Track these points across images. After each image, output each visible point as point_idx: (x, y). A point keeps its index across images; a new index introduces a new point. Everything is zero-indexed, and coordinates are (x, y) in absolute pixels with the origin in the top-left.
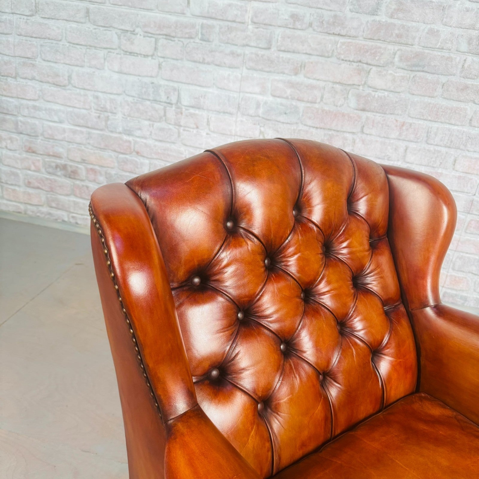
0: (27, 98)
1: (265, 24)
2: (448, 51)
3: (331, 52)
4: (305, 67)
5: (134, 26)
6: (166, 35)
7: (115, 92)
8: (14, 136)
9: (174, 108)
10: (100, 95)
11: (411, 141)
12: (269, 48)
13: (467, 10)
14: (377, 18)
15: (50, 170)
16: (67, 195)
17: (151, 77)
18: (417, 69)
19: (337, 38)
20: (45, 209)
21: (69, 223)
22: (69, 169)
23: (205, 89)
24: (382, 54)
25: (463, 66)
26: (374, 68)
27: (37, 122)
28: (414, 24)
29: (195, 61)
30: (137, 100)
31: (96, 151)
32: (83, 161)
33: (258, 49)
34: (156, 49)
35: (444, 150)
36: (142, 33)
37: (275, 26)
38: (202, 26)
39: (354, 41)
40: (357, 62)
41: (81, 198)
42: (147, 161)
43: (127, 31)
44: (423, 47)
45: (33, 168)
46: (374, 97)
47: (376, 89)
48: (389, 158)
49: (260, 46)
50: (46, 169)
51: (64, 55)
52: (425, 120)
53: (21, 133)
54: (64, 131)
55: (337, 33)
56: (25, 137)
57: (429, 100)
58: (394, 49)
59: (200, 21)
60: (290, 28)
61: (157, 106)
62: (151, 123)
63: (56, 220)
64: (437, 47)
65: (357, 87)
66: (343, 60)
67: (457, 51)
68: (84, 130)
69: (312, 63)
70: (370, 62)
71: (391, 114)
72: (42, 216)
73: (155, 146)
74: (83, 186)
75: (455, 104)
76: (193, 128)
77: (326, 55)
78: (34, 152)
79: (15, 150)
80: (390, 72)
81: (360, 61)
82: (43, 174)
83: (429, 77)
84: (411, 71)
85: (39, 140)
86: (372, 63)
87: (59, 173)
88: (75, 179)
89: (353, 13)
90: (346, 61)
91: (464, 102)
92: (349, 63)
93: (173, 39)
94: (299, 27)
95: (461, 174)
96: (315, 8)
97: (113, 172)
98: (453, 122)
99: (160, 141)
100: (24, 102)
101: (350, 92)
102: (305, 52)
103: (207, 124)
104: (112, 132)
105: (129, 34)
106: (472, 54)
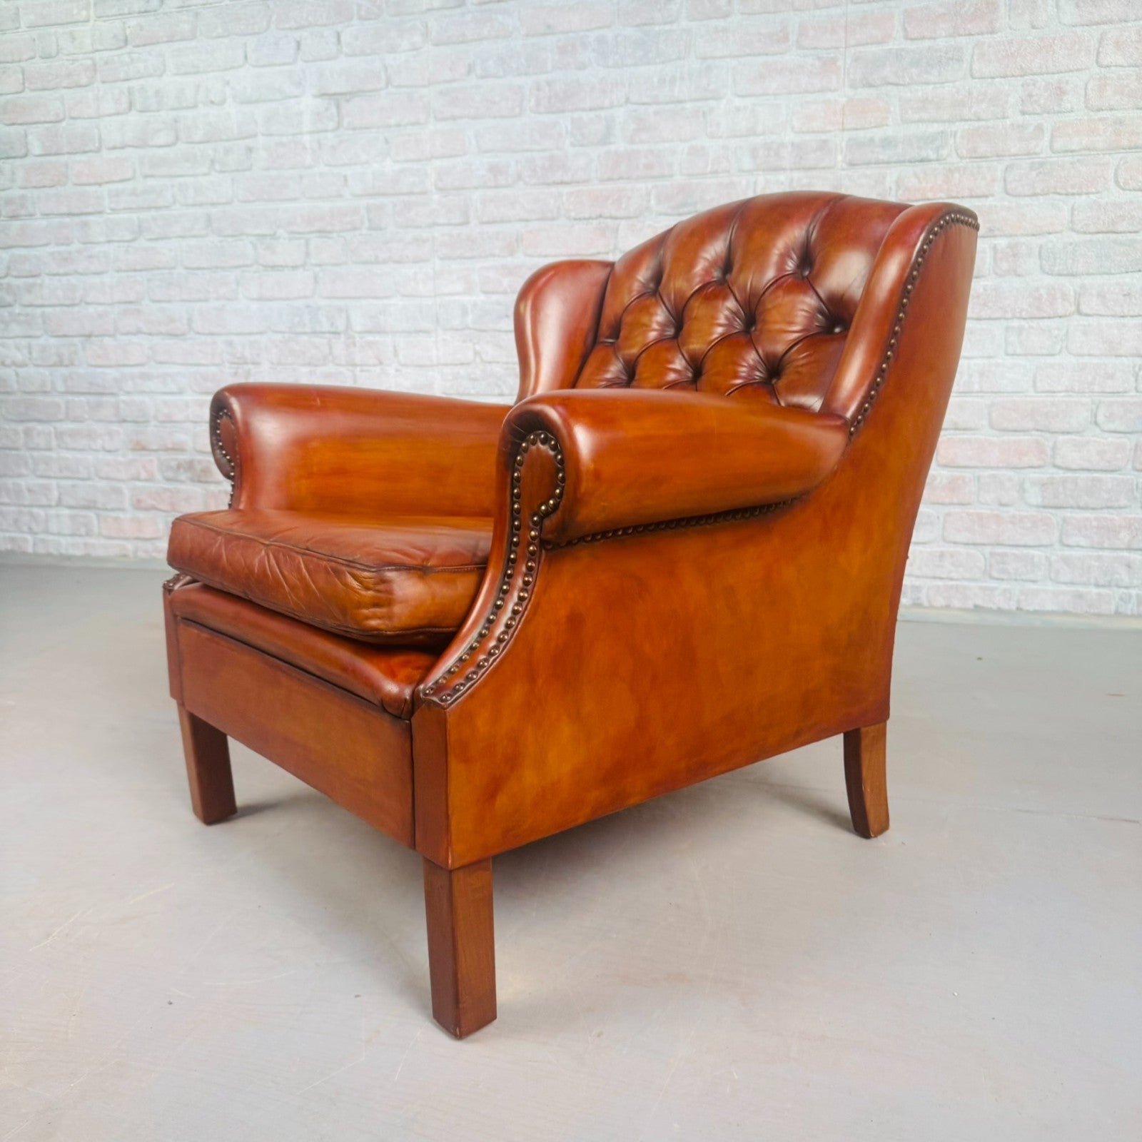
0: (131, 363)
1: (455, 189)
2: (726, 174)
3: (556, 210)
4: (522, 240)
5: (274, 227)
6: (320, 232)
7: (256, 331)
8: (115, 427)
9: (342, 339)
10: (234, 338)
12: (466, 223)
13: (738, 109)
15: (170, 474)
17: (305, 297)
18: (686, 209)
19: (560, 188)
22: (198, 467)
23: (385, 301)
24: (629, 199)
26: (623, 223)
27: (146, 399)
28: (666, 145)
29: (365, 263)
30: (288, 337)
33: (451, 227)
34: (308, 254)
36: (286, 236)
37: (469, 189)
38: (368, 209)
39: (585, 188)
40: (596, 218)
43: (265, 235)
44: (688, 175)
45: (143, 475)
49: (453, 221)
50: (163, 474)
51: (181, 287)
53: (124, 421)
55: (559, 181)
56: (129, 426)
58: (646, 188)
59: (365, 202)
60: (491, 187)
61: (317, 340)
64: (708, 171)
66: (575, 219)
67: (739, 171)
69: (531, 233)
70: (614, 213)
74: (220, 492)
76: (374, 365)
77: (550, 216)
78: (144, 449)
79: (116, 451)
80: (647, 223)
81: (600, 216)
82: (159, 482)
84: (679, 214)
85: (150, 429)
86: (619, 214)
87: (183, 477)
88: (206, 482)
89: (577, 148)
90: (580, 219)
92: (585, 222)
93: (330, 235)
94: (504, 183)
96: (520, 151)
100: (127, 370)
102: (518, 218)
103: (395, 355)
105: (268, 240)
106: (764, 170)
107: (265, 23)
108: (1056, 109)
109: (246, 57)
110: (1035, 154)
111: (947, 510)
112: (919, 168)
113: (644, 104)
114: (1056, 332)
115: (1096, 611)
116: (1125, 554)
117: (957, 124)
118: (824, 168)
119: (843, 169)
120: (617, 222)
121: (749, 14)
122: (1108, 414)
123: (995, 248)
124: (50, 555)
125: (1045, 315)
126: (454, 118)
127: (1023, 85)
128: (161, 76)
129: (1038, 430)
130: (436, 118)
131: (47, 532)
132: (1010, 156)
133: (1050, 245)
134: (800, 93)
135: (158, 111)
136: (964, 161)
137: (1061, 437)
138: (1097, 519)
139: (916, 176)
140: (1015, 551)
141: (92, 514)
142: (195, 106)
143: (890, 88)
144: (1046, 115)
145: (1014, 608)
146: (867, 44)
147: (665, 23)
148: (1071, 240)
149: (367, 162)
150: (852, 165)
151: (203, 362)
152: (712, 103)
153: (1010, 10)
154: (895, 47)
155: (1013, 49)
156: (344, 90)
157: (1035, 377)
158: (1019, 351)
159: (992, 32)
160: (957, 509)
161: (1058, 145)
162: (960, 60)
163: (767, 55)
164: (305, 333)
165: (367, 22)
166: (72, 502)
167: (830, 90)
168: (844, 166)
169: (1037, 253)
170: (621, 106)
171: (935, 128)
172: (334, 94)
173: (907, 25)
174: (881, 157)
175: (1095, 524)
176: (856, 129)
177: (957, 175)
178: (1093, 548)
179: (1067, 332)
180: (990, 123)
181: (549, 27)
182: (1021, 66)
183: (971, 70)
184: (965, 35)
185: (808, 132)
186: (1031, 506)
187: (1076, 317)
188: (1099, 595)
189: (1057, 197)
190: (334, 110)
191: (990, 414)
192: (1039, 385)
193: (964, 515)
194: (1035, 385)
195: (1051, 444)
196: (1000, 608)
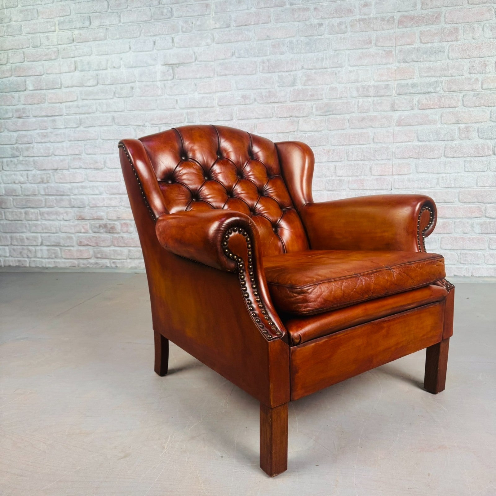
0: (77, 181)
1: (227, 105)
2: (346, 98)
3: (271, 114)
4: (257, 127)
5: (144, 122)
6: (165, 124)
8: (69, 210)
11: (337, 161)
12: (232, 120)
13: (351, 72)
14: (296, 88)
15: (96, 230)
16: (109, 246)
18: (328, 113)
19: (274, 105)
20: (93, 261)
21: (112, 268)
22: (109, 226)
24: (304, 109)
25: (358, 106)
26: (301, 119)
27: (84, 197)
28: (320, 86)
31: (127, 210)
32: (118, 219)
33: (225, 121)
35: (361, 163)
36: (150, 125)
37: (233, 105)
38: (187, 114)
39: (284, 105)
40: (289, 117)
41: (119, 246)
43: (140, 125)
44: (329, 99)
45: (83, 231)
46: (305, 137)
47: (305, 132)
48: (326, 175)
49: (226, 119)
50: (92, 230)
51: (100, 148)
52: (342, 145)
53: (74, 207)
54: (103, 199)
55: (273, 102)
56: (76, 209)
57: (342, 132)
58: (311, 104)
59: (185, 111)
60: (242, 104)
63: (102, 267)
64: (338, 97)
65: (293, 133)
66: (280, 118)
67: (351, 97)
68: (117, 196)
69: (261, 123)
70: (297, 115)
71: (319, 146)
72: (91, 266)
74: (119, 237)
75: (360, 131)
77: (269, 116)
78: (83, 219)
79: (70, 220)
80: (312, 119)
81: (291, 116)
82: (90, 234)
83: (338, 117)
84: (325, 115)
85: (86, 210)
86: (299, 116)
87: (102, 231)
88: (113, 233)
89: (280, 88)
90: (282, 118)
91: (365, 128)
92: (284, 119)
93: (170, 125)
94: (248, 103)
95: (378, 177)
96: (255, 89)
98: (362, 143)
100: (75, 185)
101: (289, 137)
102: (255, 117)
105: (141, 127)
106: (362, 97)
107: (139, 33)
108: (483, 72)
109: (130, 48)
110: (475, 90)
111: (442, 236)
112: (427, 96)
113: (309, 69)
114: (485, 162)
117: (443, 78)
118: (387, 96)
119: (395, 96)
120: (299, 118)
121: (354, 32)
123: (459, 128)
124: (37, 267)
125: (481, 155)
126: (226, 75)
127: (470, 62)
128: (90, 55)
129: (478, 202)
130: (218, 75)
131: (36, 257)
132: (465, 91)
133: (482, 127)
134: (377, 65)
135: (89, 71)
136: (446, 93)
137: (488, 205)
139: (426, 99)
140: (470, 252)
141: (57, 249)
142: (106, 69)
143: (414, 63)
144: (479, 74)
145: (470, 275)
146: (405, 45)
147: (319, 35)
148: (491, 125)
149: (187, 94)
150: (399, 94)
151: (111, 180)
152: (339, 69)
153: (464, 31)
154: (417, 46)
155: (465, 48)
156: (175, 63)
157: (477, 181)
158: (470, 170)
159: (457, 41)
160: (446, 235)
161: (485, 86)
162: (443, 52)
163: (362, 49)
165: (186, 33)
166: (48, 244)
167: (390, 64)
168: (396, 95)
169: (477, 130)
170: (300, 70)
171: (434, 79)
172: (172, 64)
173: (421, 37)
174: (411, 91)
176: (401, 80)
177: (443, 99)
179: (490, 162)
180: (457, 77)
181: (268, 36)
182: (469, 54)
183: (448, 55)
184: (446, 42)
185: (380, 81)
186: (476, 233)
187: (493, 156)
189: (484, 107)
190: (171, 71)
191: (459, 196)
192: (478, 184)
193: (449, 238)
194: (477, 184)
195: (484, 208)
196: (464, 276)
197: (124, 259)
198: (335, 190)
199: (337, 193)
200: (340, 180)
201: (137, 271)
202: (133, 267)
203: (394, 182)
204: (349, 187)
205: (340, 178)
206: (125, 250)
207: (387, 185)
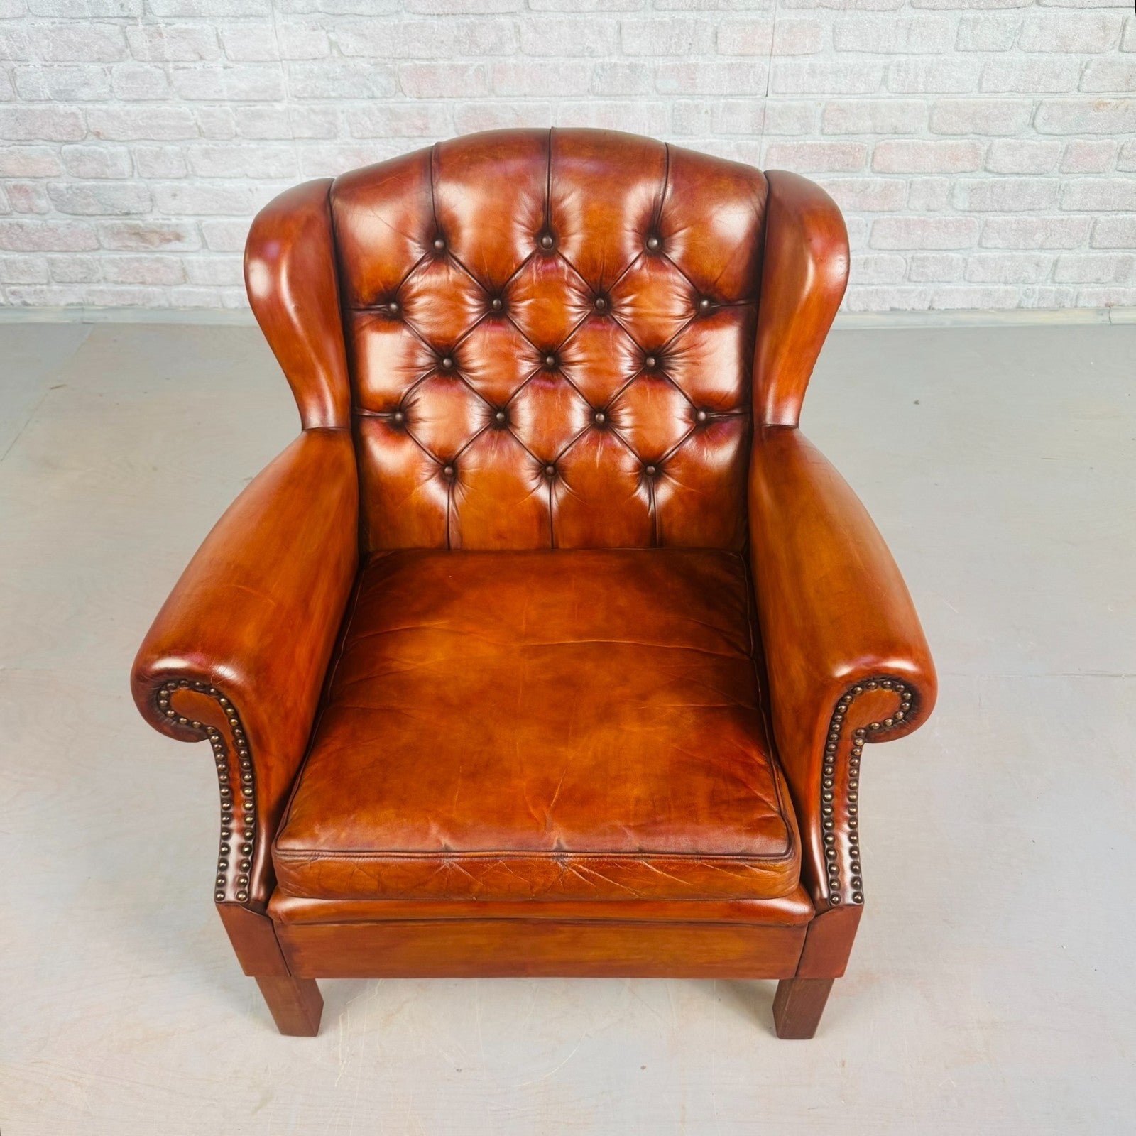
7: (9, 15)
9: (141, 26)
11: (626, 11)
30: (60, 23)
35: (690, 16)
41: (16, 251)
42: (121, 149)
48: (593, 51)
61: (106, 28)
62: (105, 66)
73: (128, 113)
76: (194, 61)
95: (734, 60)
97: (62, 186)
99: (136, 101)
103: (220, 47)
104: (31, 101)
111: (876, 216)
114: (1012, 25)
115: (1001, 306)
116: (1037, 253)
122: (1046, 118)
125: (1003, 5)
129: (976, 134)
137: (998, 141)
138: (1018, 222)
140: (936, 255)
145: (926, 307)
157: (982, 76)
158: (970, 47)
160: (886, 216)
164: (86, 18)
175: (1014, 226)
178: (1008, 248)
186: (956, 210)
187: (1035, 7)
188: (1007, 291)
191: (931, 117)
192: (984, 85)
193: (892, 222)
194: (980, 85)
195: (986, 148)
196: (914, 309)
197: (42, 284)
198: (618, 95)
199: (624, 102)
200: (632, 67)
201: (87, 316)
202: (72, 304)
203: (775, 74)
204: (655, 88)
205: (631, 59)
206: (40, 261)
207: (757, 83)
